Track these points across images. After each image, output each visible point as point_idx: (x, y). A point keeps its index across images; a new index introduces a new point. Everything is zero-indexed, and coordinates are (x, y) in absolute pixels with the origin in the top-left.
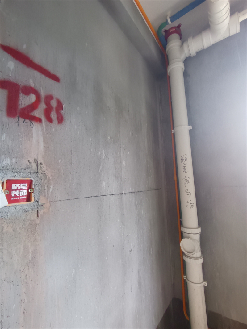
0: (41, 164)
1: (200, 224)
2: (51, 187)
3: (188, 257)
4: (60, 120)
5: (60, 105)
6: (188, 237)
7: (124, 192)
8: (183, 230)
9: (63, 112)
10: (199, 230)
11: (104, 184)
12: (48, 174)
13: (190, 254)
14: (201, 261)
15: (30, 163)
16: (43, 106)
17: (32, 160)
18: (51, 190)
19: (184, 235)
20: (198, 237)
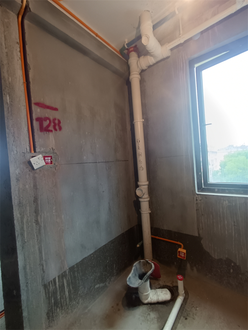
0: (54, 149)
2: (60, 159)
3: (141, 198)
4: (60, 129)
5: (59, 122)
7: (98, 162)
8: (139, 183)
9: (61, 125)
10: (147, 183)
11: (85, 157)
12: (58, 153)
13: (141, 196)
14: (148, 199)
15: (50, 149)
16: (52, 124)
17: (51, 148)
18: (59, 160)
19: (139, 186)
20: (146, 187)
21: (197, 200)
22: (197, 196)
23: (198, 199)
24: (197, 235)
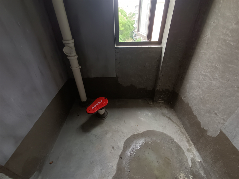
1: (74, 37)
3: (69, 56)
6: (67, 46)
8: (64, 42)
10: (73, 41)
13: (69, 55)
14: (77, 57)
20: (73, 45)
22: (116, 49)
24: (115, 76)
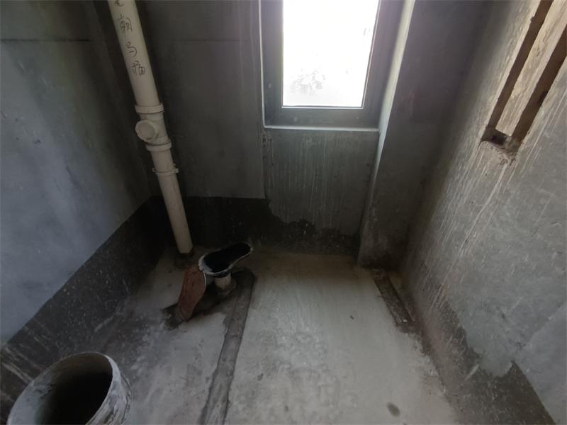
3: (150, 144)
6: (144, 120)
8: (138, 110)
10: (160, 108)
13: (151, 141)
14: (169, 146)
19: (142, 116)
20: (160, 118)
21: (264, 140)
22: (264, 132)
23: (266, 137)
24: (262, 196)
